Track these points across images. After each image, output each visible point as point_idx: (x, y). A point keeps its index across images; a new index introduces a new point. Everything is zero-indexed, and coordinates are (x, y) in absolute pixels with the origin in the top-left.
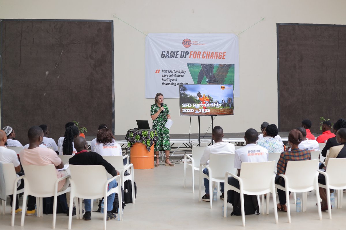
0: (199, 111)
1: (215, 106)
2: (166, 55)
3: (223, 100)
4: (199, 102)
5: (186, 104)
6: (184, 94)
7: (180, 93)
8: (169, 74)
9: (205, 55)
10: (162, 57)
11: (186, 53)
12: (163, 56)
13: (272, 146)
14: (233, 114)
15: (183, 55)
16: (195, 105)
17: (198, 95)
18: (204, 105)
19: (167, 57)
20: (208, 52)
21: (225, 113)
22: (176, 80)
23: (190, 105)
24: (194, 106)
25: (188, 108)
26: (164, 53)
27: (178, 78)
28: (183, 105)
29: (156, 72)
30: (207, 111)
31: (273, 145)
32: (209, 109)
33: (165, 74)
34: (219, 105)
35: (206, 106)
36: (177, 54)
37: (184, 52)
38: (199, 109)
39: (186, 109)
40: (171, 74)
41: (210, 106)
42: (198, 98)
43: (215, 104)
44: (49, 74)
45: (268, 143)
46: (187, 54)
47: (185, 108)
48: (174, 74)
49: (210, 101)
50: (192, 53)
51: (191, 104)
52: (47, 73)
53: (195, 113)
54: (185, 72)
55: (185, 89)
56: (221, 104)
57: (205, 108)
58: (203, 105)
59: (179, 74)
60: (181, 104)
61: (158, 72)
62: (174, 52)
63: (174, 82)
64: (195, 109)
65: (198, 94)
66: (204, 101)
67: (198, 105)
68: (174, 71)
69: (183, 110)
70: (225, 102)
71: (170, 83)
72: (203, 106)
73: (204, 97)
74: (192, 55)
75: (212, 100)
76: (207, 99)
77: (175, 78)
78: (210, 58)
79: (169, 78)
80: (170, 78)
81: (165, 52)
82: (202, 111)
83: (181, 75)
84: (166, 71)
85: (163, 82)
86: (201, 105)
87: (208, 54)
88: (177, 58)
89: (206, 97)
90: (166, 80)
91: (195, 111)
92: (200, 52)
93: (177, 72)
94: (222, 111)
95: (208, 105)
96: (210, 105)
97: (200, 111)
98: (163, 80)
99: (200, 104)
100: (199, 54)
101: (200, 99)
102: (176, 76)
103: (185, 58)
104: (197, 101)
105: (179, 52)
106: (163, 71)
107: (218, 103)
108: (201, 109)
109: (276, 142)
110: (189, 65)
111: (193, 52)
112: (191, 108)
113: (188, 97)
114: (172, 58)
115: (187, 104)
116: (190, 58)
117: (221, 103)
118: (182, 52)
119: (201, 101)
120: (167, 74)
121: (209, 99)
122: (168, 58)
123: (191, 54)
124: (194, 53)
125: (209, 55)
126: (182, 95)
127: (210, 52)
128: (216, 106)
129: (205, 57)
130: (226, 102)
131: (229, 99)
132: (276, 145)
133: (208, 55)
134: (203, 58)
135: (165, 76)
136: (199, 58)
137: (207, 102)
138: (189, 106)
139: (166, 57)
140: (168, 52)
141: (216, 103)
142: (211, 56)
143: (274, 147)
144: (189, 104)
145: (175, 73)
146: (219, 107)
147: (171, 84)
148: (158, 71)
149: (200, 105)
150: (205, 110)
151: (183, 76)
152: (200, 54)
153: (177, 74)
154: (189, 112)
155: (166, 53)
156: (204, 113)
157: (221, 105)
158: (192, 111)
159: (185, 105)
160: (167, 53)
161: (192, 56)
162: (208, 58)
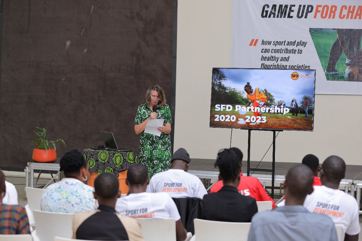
0: (245, 119)
1: (277, 111)
2: (271, 12)
3: (293, 101)
4: (246, 103)
5: (222, 106)
6: (220, 86)
7: (213, 84)
8: (274, 48)
9: (345, 12)
10: (262, 16)
11: (308, 7)
12: (264, 14)
13: (67, 198)
14: (311, 129)
15: (303, 12)
16: (238, 107)
17: (245, 90)
18: (256, 108)
19: (272, 15)
20: (350, 7)
21: (295, 126)
22: (287, 59)
23: (229, 108)
24: (236, 110)
25: (225, 113)
26: (266, 9)
27: (291, 55)
28: (216, 106)
29: (251, 45)
30: (262, 120)
31: (69, 197)
32: (264, 118)
33: (267, 47)
34: (285, 109)
35: (259, 111)
36: (291, 10)
37: (304, 6)
38: (246, 117)
39: (222, 116)
40: (278, 47)
41: (267, 111)
42: (245, 95)
43: (276, 108)
44: (71, 45)
45: (59, 192)
46: (310, 10)
47: (220, 113)
48: (283, 47)
49: (269, 100)
50: (320, 9)
51: (231, 106)
52: (68, 43)
53: (239, 122)
54: (304, 44)
55: (222, 77)
56: (289, 108)
57: (257, 114)
58: (254, 109)
59: (294, 47)
60: (213, 106)
61: (255, 45)
62: (286, 6)
63: (284, 63)
64: (238, 116)
65: (246, 87)
66: (257, 101)
67: (244, 107)
68: (285, 42)
69: (216, 116)
70: (296, 105)
71: (276, 64)
72: (253, 111)
73: (257, 94)
74: (319, 11)
75: (272, 100)
76: (262, 98)
77: (287, 55)
78: (355, 18)
79: (273, 54)
80: (277, 55)
81: (268, 6)
82: (252, 121)
83: (297, 51)
84: (270, 43)
85: (263, 62)
86: (250, 108)
87: (351, 10)
88: (292, 17)
89: (260, 93)
90: (269, 59)
91: (237, 120)
92: (336, 7)
93: (289, 43)
94: (290, 123)
95: (263, 110)
96: (268, 109)
97: (247, 121)
98: (263, 58)
99: (249, 106)
100: (333, 10)
101: (250, 96)
102: (287, 51)
103: (306, 17)
104: (243, 100)
105: (294, 6)
106: (263, 43)
107: (284, 105)
108: (249, 117)
109: (76, 192)
110: (314, 32)
111: (321, 6)
112: (231, 114)
113: (226, 93)
114: (281, 17)
115: (225, 106)
116: (315, 17)
117: (289, 105)
118: (300, 6)
119: (250, 101)
120: (271, 47)
121: (266, 97)
122: (274, 17)
123: (317, 11)
124: (323, 9)
125: (353, 12)
126: (216, 88)
127: (354, 7)
128: (279, 112)
129: (344, 16)
130: (299, 105)
131: (306, 98)
132: (75, 197)
133: (351, 12)
134: (340, 17)
135: (266, 51)
136: (334, 17)
137: (263, 103)
138: (227, 110)
139: (270, 17)
140: (274, 6)
141: (279, 106)
142: (357, 15)
143: (69, 200)
144: (228, 106)
145: (286, 47)
146: (285, 113)
147: (278, 67)
148: (254, 43)
149: (248, 108)
150: (257, 119)
151: (300, 52)
152: (336, 10)
153: (290, 47)
154: (227, 120)
155: (269, 10)
156: (255, 124)
157: (288, 110)
158: (233, 118)
159: (220, 107)
160: (272, 8)
161: (319, 15)
162: (351, 18)
